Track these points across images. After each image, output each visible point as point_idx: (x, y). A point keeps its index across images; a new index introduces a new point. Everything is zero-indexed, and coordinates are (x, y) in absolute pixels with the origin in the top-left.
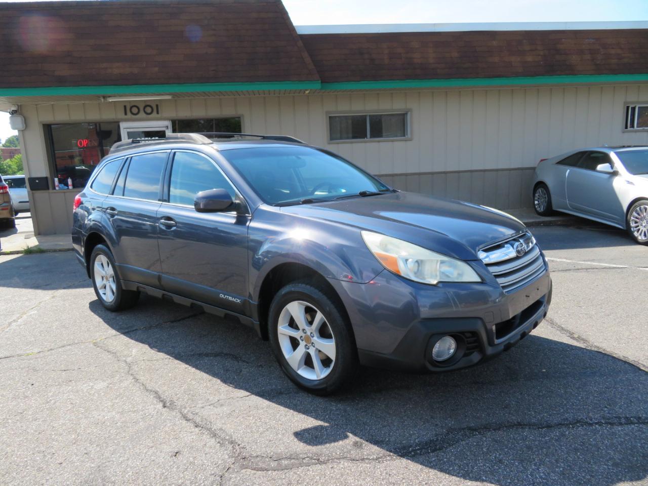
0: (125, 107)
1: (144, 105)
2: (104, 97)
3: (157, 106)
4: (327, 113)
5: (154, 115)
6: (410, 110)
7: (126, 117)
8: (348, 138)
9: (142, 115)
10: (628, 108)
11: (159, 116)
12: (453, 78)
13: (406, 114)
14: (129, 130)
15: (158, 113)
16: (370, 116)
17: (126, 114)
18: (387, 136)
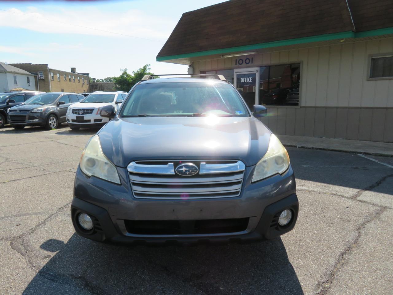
0: (236, 60)
1: (246, 58)
2: (223, 56)
3: (252, 58)
5: (250, 64)
7: (236, 66)
9: (244, 64)
11: (252, 64)
14: (238, 74)
15: (252, 63)
17: (236, 64)
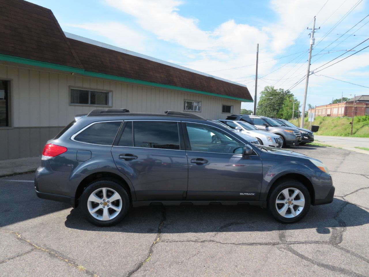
4: (69, 86)
6: (112, 91)
8: (77, 103)
10: (185, 102)
12: (131, 78)
13: (108, 93)
16: (91, 91)
18: (98, 104)
